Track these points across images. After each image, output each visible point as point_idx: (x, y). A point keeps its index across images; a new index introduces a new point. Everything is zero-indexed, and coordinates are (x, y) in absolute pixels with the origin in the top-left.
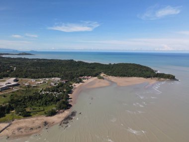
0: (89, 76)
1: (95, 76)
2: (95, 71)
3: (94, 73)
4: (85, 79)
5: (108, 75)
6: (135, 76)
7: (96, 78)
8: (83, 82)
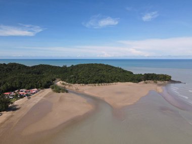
0: (32, 87)
1: (47, 87)
2: (43, 77)
3: (44, 81)
4: (22, 97)
5: (71, 82)
6: (118, 81)
7: (48, 91)
8: (14, 109)
